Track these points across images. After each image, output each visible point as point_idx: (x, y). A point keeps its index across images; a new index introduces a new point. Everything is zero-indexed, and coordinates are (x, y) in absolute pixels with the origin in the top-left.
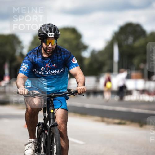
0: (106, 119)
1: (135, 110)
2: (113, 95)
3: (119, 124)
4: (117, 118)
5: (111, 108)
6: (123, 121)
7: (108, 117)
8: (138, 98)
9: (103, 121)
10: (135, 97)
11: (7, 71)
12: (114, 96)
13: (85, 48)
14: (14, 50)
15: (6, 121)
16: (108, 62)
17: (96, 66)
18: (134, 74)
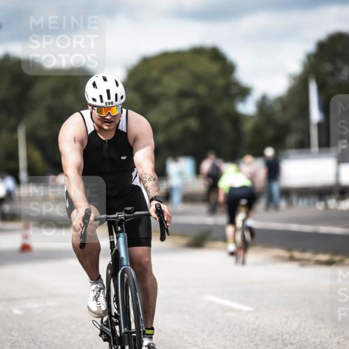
0: (297, 254)
2: (312, 200)
3: (329, 263)
4: (324, 252)
5: (307, 228)
6: (337, 258)
7: (304, 250)
9: (292, 259)
12: (314, 203)
13: (244, 92)
16: (297, 124)
17: (270, 133)
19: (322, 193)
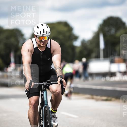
0: (95, 97)
1: (118, 89)
3: (106, 100)
4: (105, 96)
5: (99, 87)
6: (109, 98)
7: (97, 95)
8: (121, 78)
9: (93, 98)
10: (118, 78)
11: (12, 59)
12: (101, 78)
13: (76, 38)
14: (18, 42)
15: (13, 100)
16: (96, 49)
17: (85, 53)
18: (117, 59)
19: (104, 75)
